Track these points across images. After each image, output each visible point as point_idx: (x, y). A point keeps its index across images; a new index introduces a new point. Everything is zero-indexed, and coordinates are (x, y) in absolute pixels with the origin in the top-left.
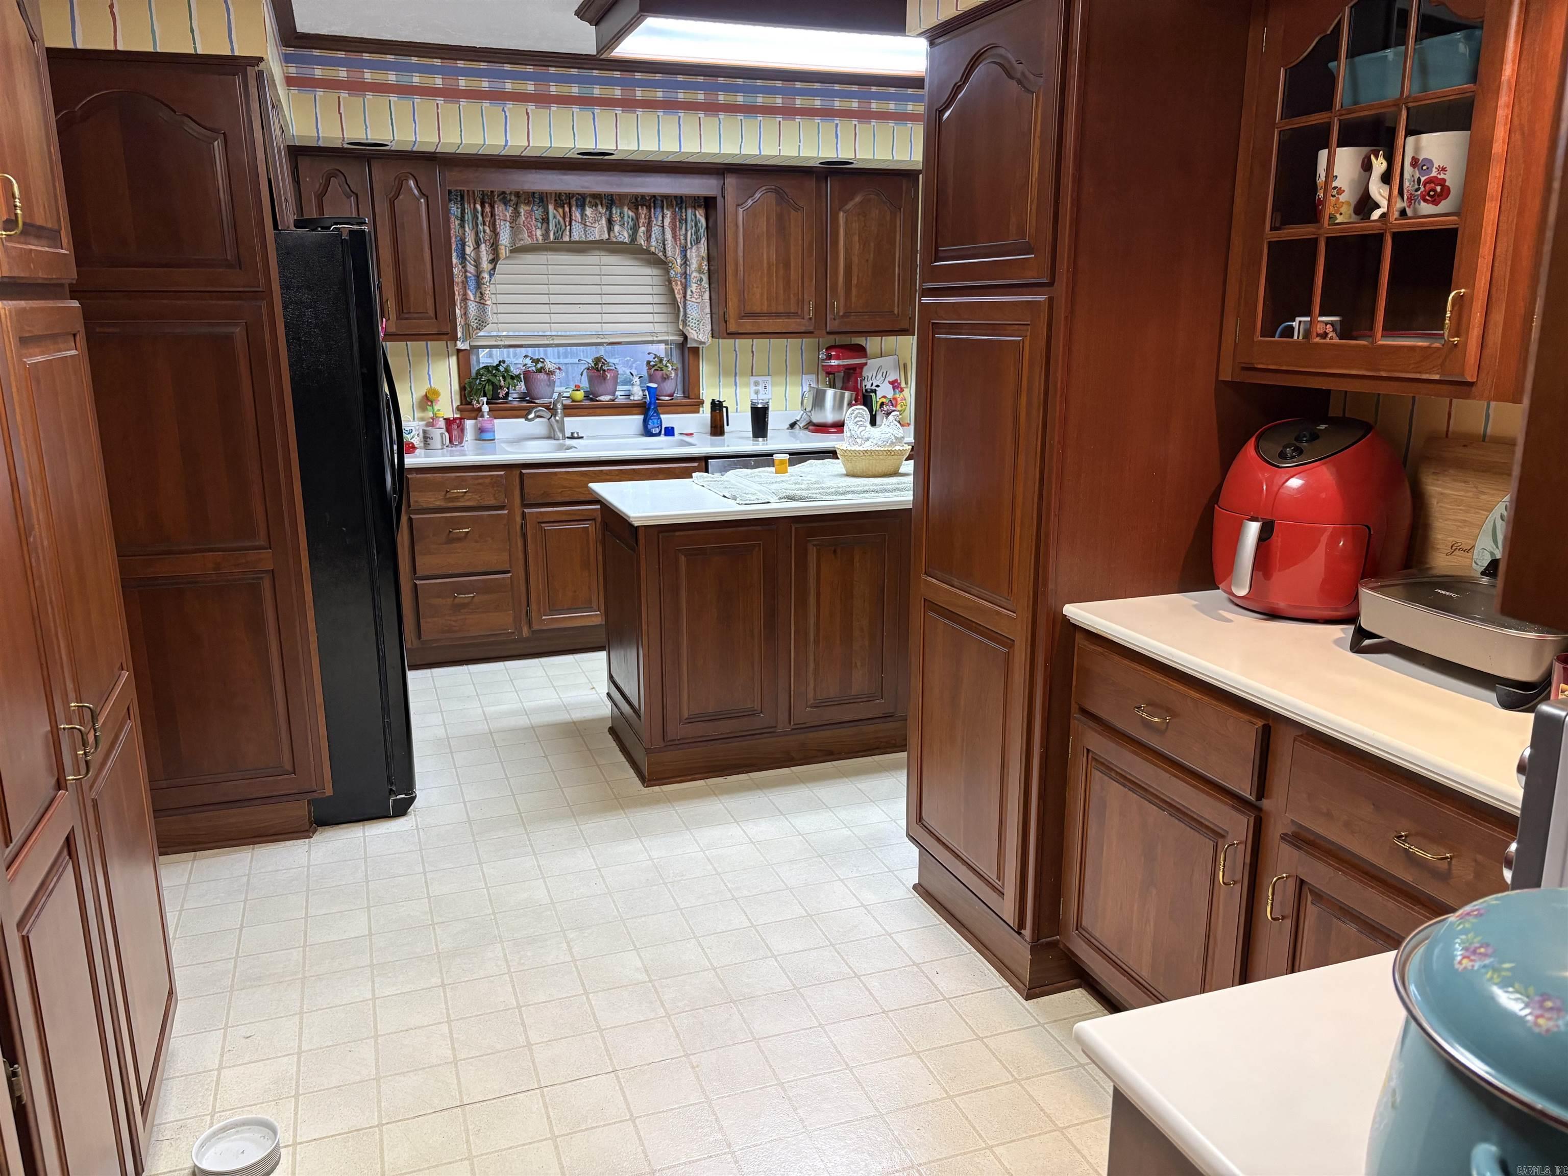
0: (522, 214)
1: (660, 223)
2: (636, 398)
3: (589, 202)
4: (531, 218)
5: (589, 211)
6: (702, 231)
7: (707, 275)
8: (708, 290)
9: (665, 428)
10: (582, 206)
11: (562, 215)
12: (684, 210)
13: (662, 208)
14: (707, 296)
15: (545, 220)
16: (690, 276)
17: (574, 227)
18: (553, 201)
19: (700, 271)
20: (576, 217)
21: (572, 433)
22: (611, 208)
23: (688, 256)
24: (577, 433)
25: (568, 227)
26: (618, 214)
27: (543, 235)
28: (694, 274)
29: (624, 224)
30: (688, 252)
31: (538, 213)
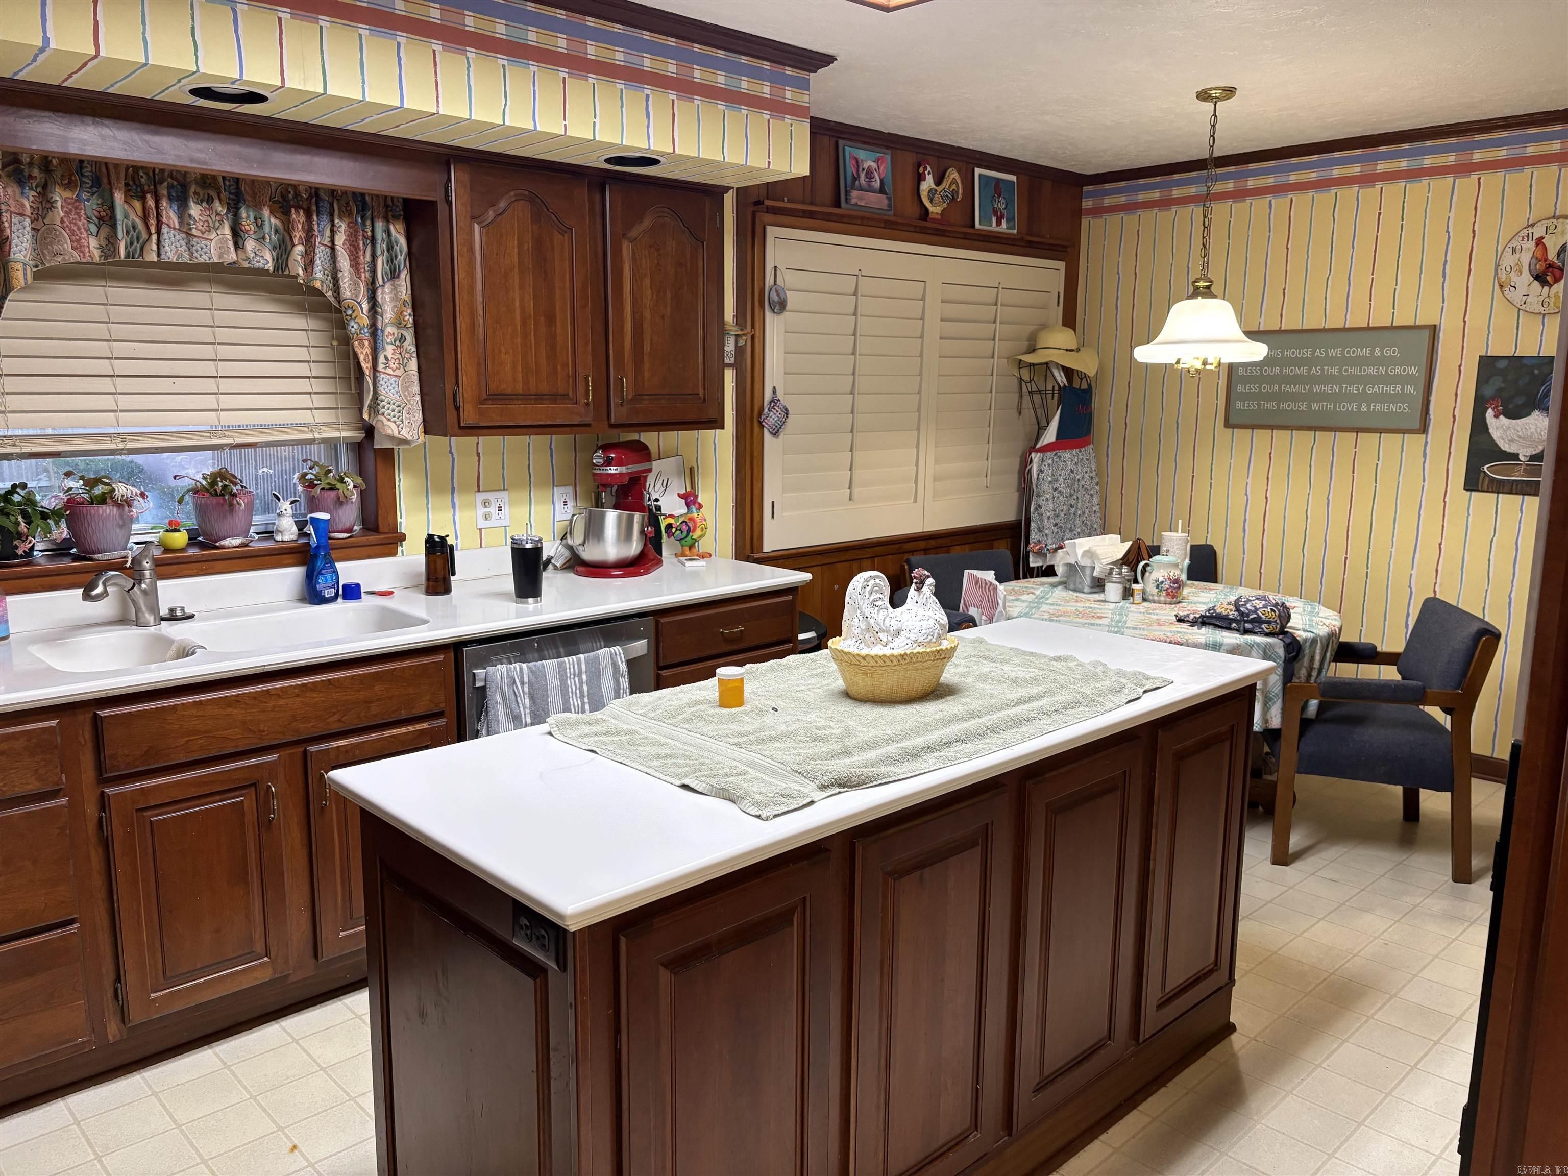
0: (59, 204)
1: (327, 241)
2: (286, 538)
3: (195, 193)
4: (78, 214)
5: (195, 210)
6: (401, 258)
7: (412, 331)
8: (415, 355)
9: (344, 586)
10: (181, 202)
11: (140, 213)
12: (368, 223)
13: (332, 215)
14: (413, 365)
15: (107, 220)
16: (383, 331)
17: (165, 236)
18: (122, 185)
19: (399, 323)
20: (169, 217)
21: (172, 611)
22: (238, 209)
23: (379, 299)
24: (183, 609)
25: (154, 237)
26: (252, 219)
27: (101, 247)
28: (389, 329)
29: (264, 238)
30: (379, 291)
31: (91, 205)
